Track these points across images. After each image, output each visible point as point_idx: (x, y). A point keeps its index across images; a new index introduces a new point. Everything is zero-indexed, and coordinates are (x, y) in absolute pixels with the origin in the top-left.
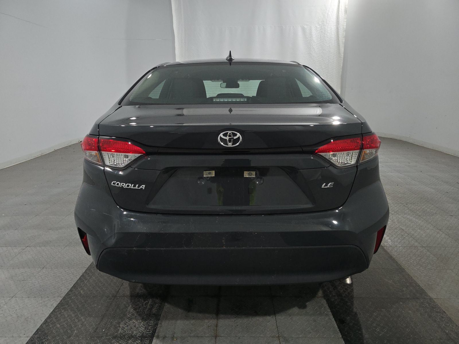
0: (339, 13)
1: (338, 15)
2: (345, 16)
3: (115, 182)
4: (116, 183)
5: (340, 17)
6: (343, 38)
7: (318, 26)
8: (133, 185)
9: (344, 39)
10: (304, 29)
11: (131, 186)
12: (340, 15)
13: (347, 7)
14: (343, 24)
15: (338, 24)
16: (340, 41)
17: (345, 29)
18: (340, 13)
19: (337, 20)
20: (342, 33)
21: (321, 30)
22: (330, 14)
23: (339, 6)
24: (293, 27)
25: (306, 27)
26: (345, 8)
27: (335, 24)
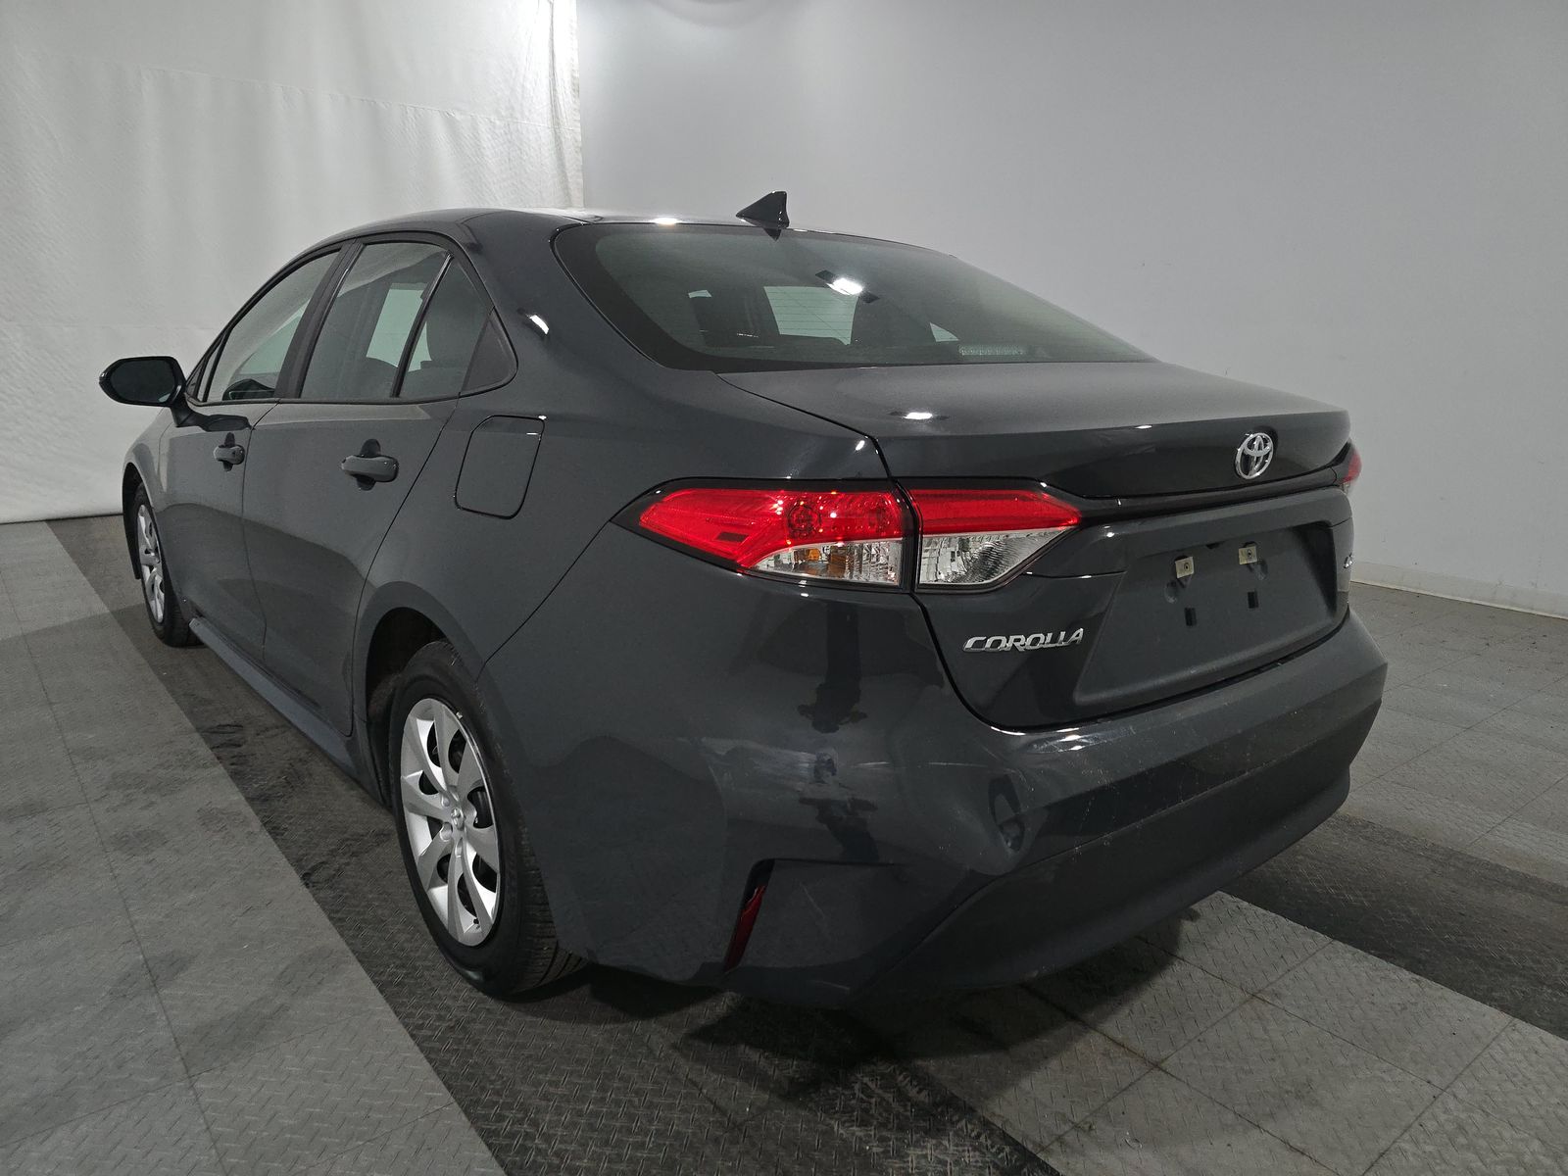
0: (555, 90)
1: (555, 96)
2: (575, 102)
3: (983, 638)
4: (986, 640)
5: (561, 103)
6: (578, 171)
7: (498, 122)
8: (1050, 635)
9: (581, 174)
10: (451, 124)
11: (1045, 640)
12: (561, 97)
13: (577, 75)
14: (573, 129)
15: (558, 124)
16: (570, 180)
17: (580, 145)
18: (559, 89)
19: (552, 111)
20: (573, 160)
21: (509, 137)
22: (528, 86)
23: (553, 67)
24: (415, 110)
25: (458, 117)
26: (573, 77)
27: (549, 123)
